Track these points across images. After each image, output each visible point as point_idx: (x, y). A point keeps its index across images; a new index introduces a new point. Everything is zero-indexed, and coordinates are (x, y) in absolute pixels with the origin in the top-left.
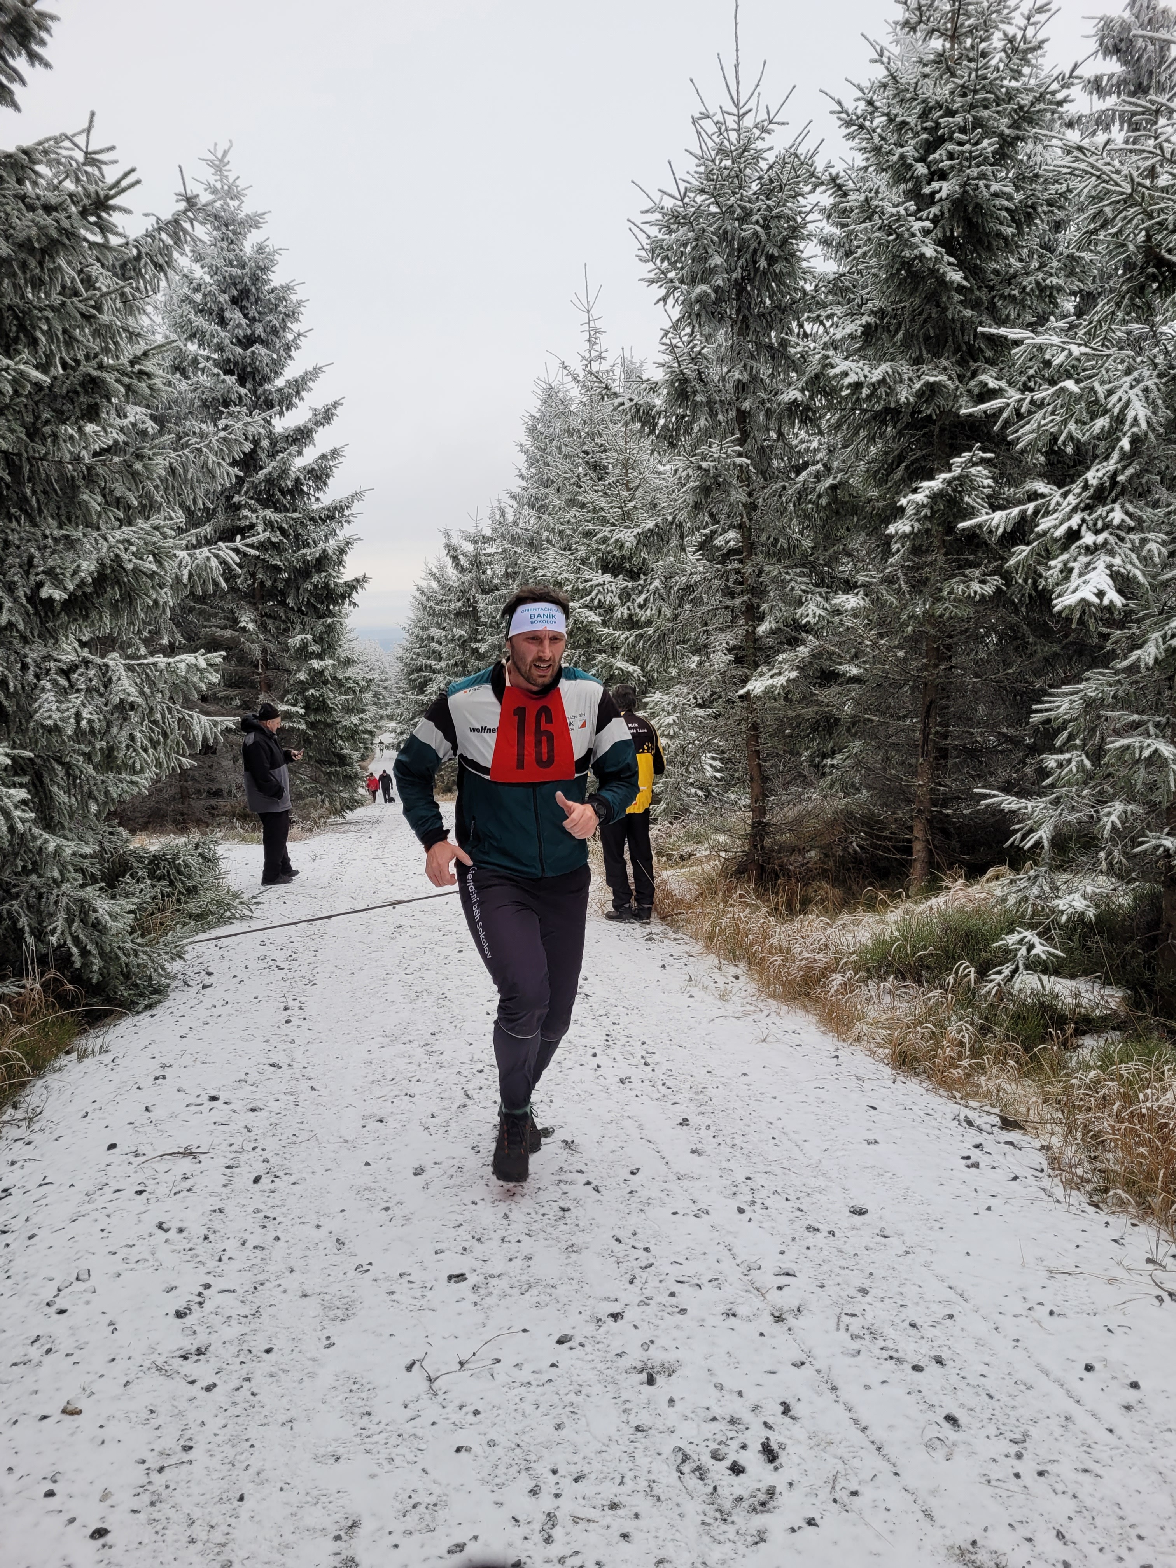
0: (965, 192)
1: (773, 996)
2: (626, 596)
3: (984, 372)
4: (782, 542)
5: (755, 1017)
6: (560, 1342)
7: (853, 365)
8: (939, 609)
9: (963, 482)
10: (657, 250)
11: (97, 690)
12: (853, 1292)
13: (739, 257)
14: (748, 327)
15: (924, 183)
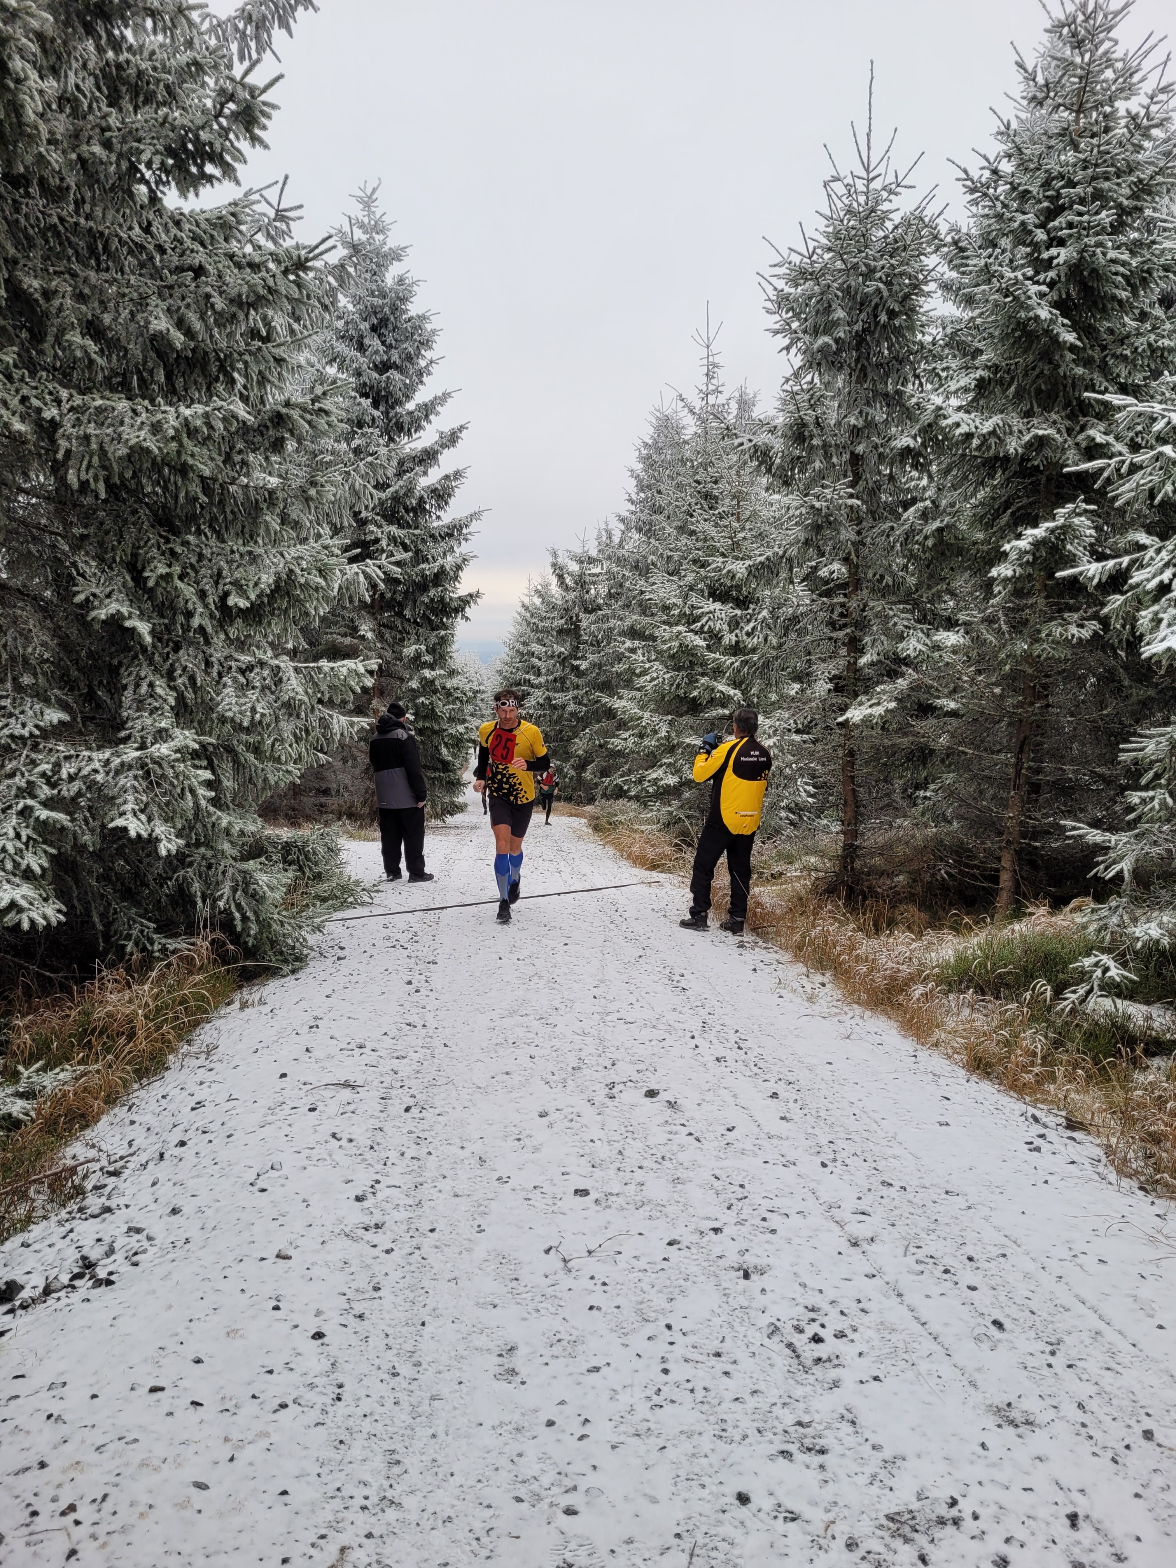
0: (1082, 258)
1: (858, 1002)
2: (734, 624)
3: (1092, 426)
4: (888, 579)
5: (840, 1018)
6: (670, 1244)
7: (966, 417)
8: (1037, 649)
9: (1067, 530)
10: (783, 301)
11: (269, 688)
12: (920, 1232)
13: (861, 311)
14: (865, 375)
15: (1043, 249)
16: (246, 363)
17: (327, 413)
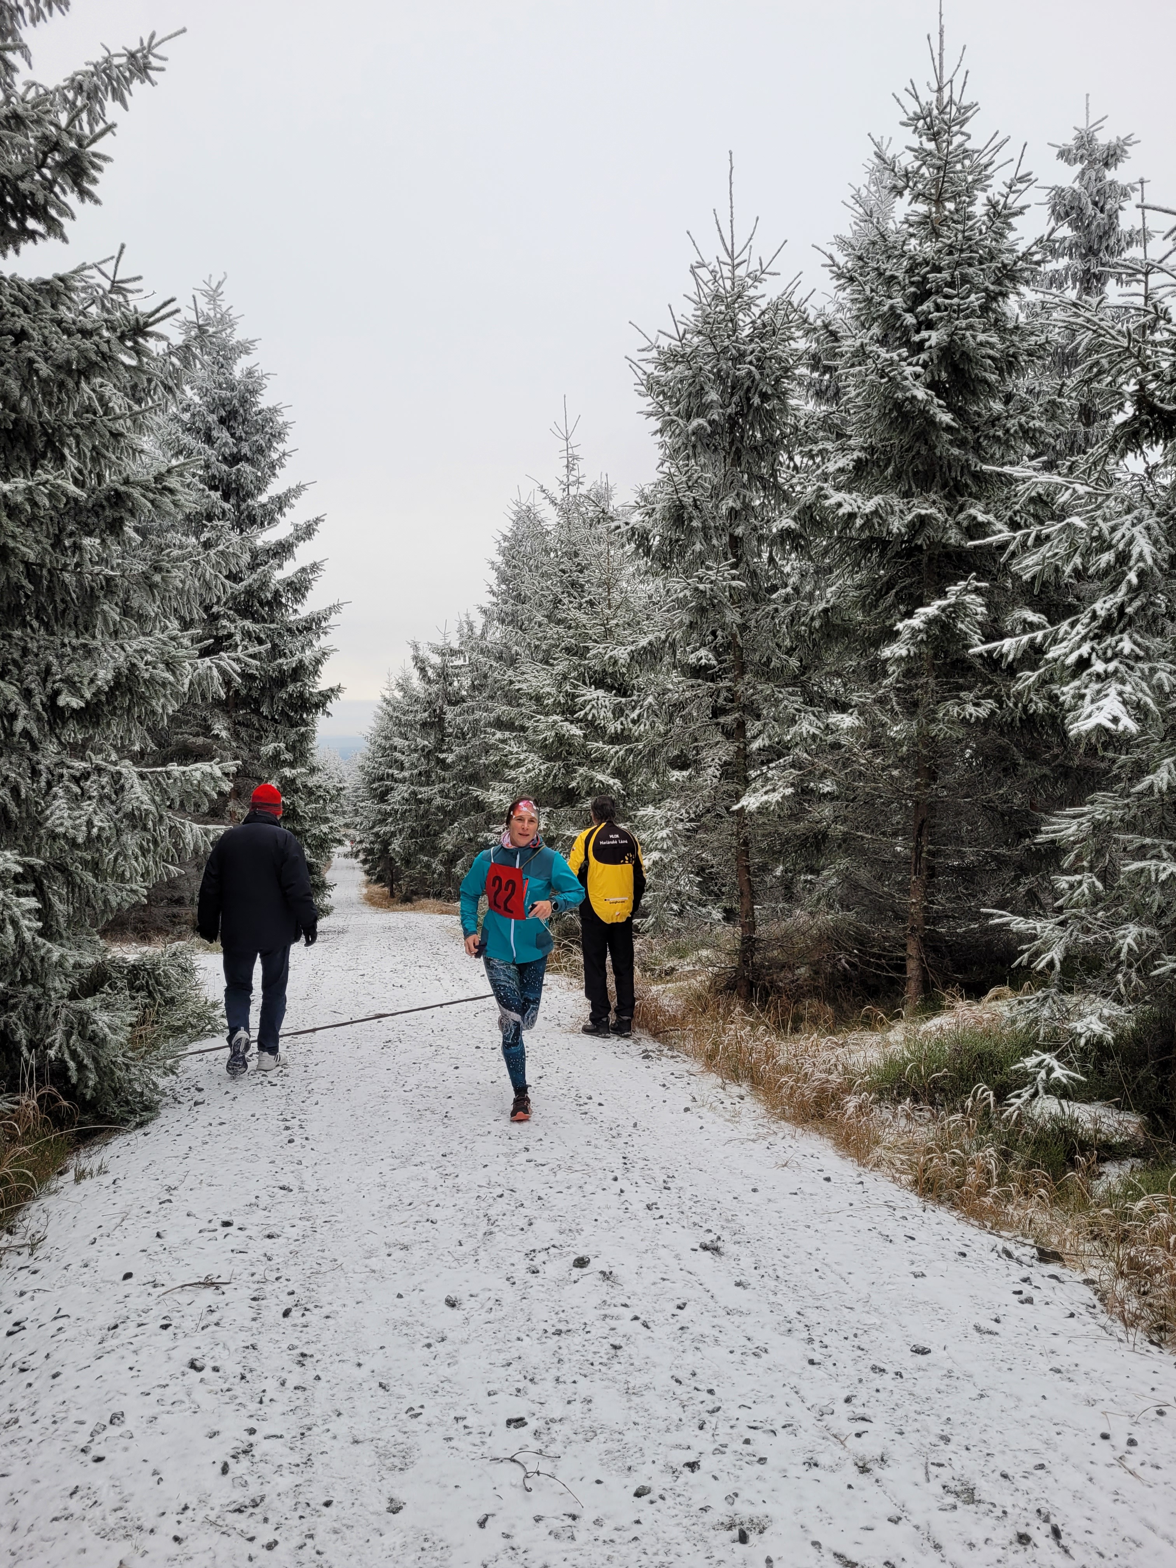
0: (952, 341)
1: (783, 1117)
2: (619, 712)
3: (971, 506)
4: (774, 663)
5: (771, 1139)
6: (638, 1494)
7: (847, 496)
8: (934, 729)
9: (958, 608)
10: (652, 386)
11: (109, 798)
12: (935, 1440)
13: (732, 395)
14: (740, 458)
15: (912, 333)
16: (77, 438)
17: (172, 491)
